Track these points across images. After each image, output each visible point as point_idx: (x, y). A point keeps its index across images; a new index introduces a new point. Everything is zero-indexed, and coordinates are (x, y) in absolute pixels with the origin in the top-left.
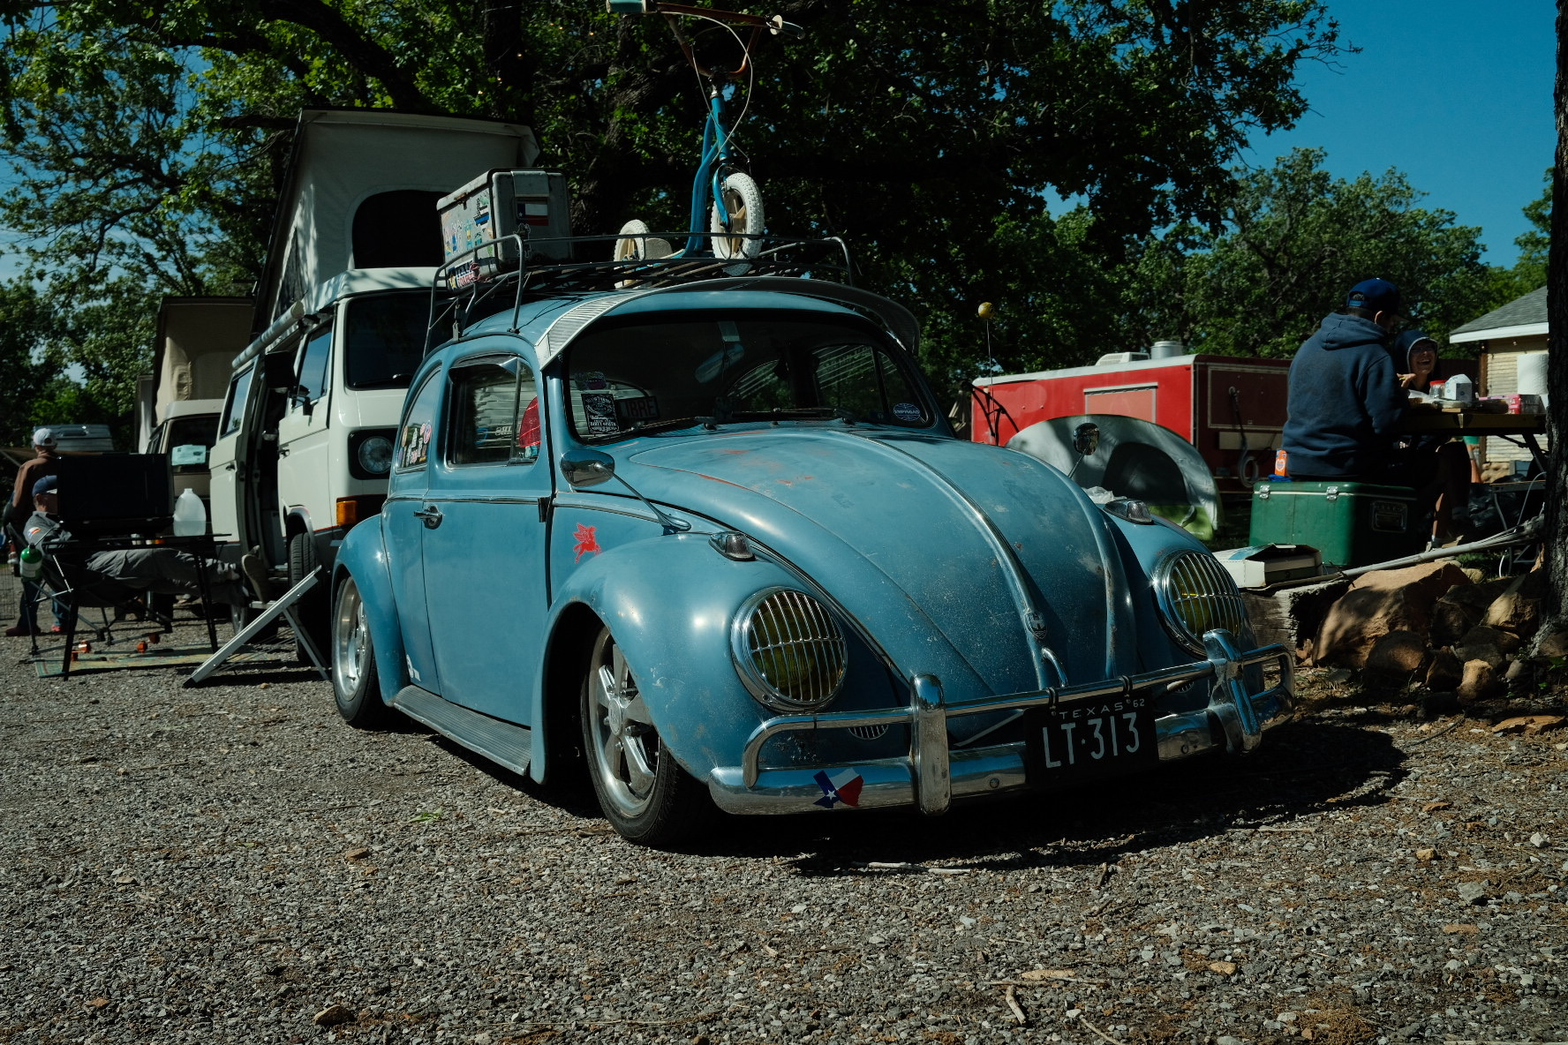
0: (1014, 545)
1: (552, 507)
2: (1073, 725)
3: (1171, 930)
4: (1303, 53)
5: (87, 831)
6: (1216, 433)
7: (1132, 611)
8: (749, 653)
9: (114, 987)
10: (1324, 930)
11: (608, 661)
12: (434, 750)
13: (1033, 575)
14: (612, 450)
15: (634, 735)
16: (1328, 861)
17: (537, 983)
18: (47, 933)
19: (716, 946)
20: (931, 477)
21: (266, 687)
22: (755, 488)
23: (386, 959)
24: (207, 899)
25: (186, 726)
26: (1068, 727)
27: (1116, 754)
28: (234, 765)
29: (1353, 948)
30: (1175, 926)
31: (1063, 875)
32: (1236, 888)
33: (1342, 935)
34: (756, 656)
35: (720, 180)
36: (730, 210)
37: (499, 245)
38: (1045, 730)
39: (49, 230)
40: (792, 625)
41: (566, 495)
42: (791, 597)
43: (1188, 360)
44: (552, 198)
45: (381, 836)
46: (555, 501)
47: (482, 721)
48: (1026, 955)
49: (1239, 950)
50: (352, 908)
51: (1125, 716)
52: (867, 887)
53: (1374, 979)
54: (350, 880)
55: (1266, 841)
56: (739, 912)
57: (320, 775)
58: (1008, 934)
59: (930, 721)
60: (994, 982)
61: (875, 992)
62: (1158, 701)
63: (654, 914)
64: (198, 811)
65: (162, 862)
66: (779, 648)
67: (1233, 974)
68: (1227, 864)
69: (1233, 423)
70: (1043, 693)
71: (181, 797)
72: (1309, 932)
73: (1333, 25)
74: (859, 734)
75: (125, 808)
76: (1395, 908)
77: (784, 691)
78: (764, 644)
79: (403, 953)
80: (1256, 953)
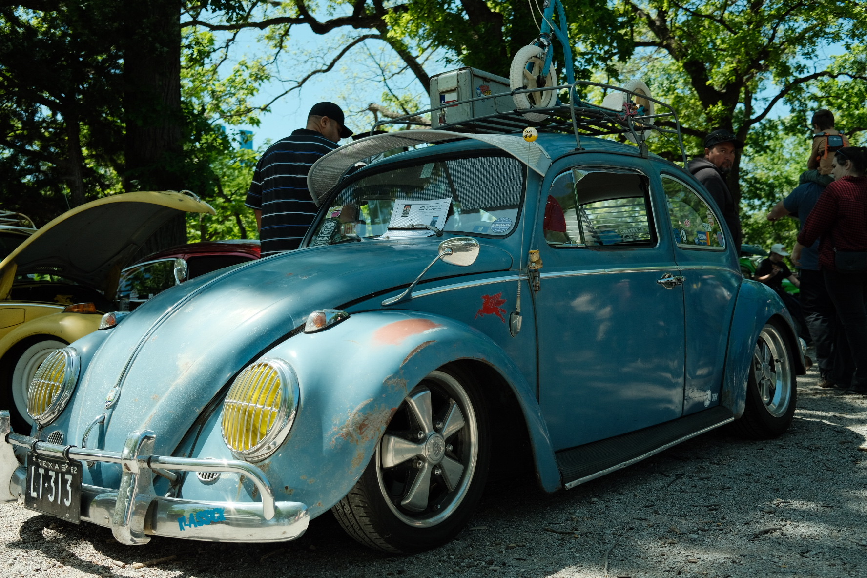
26: (42, 471)
27: (59, 503)
44: (459, 88)
51: (67, 476)
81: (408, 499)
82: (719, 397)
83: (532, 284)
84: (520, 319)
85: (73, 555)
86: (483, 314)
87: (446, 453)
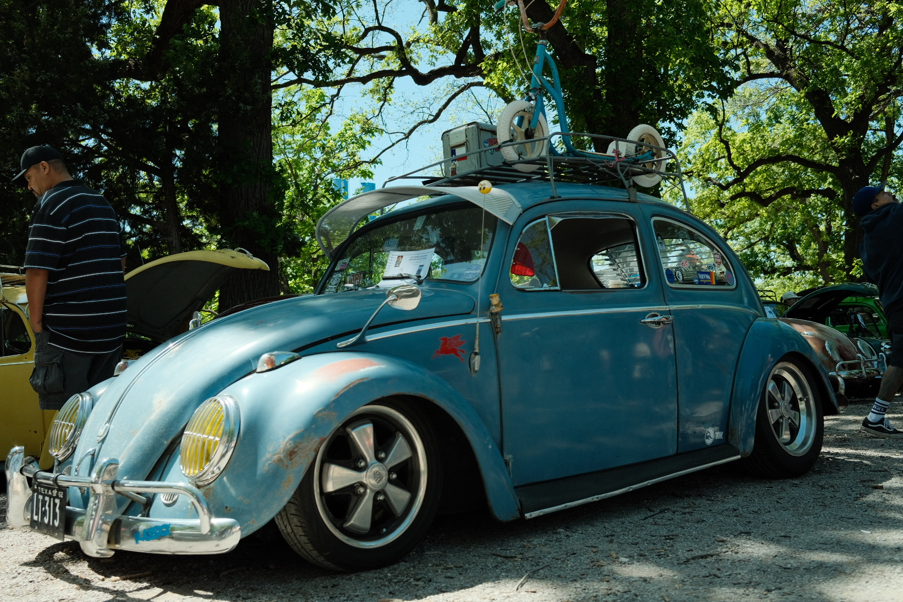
26: (40, 498)
27: (51, 523)
38: (36, 495)
44: (468, 142)
51: (56, 501)
81: (350, 521)
82: (726, 435)
83: (494, 327)
84: (478, 358)
85: (67, 571)
86: (440, 355)
87: (390, 481)
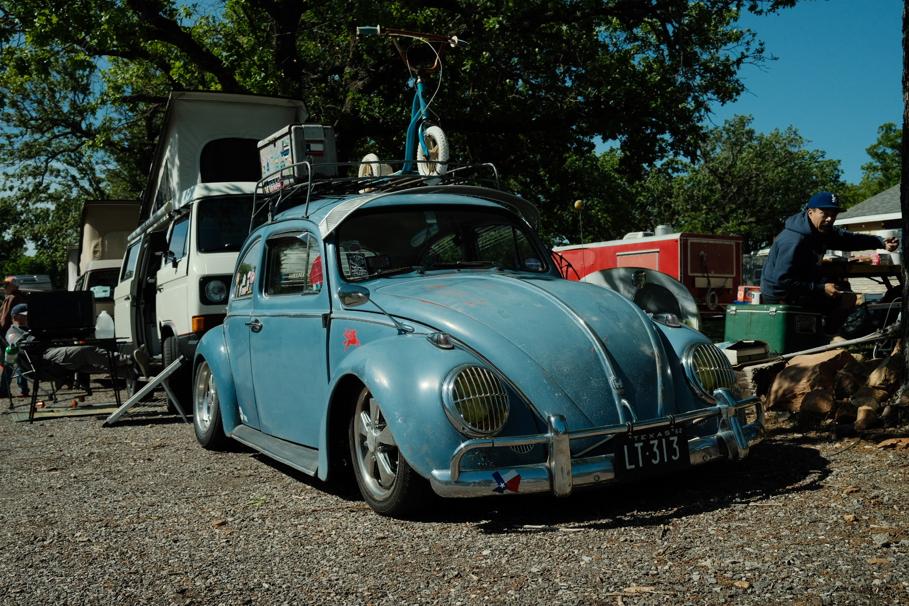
0: (604, 340)
1: (331, 319)
2: (641, 444)
3: (708, 563)
4: (745, 60)
5: (56, 510)
6: (693, 278)
7: (671, 377)
8: (454, 402)
9: (86, 601)
10: (798, 562)
11: (366, 408)
12: (256, 462)
13: (615, 357)
14: (369, 285)
15: (383, 451)
16: (793, 522)
17: (338, 597)
18: (41, 570)
19: (441, 574)
20: (554, 300)
21: (151, 427)
22: (452, 307)
23: (246, 584)
24: (134, 549)
25: (107, 449)
26: (639, 445)
27: (666, 460)
28: (139, 472)
29: (817, 573)
30: (709, 561)
31: (639, 531)
32: (742, 538)
33: (809, 565)
34: (457, 404)
35: (423, 130)
36: (429, 148)
37: (295, 168)
38: (625, 447)
39: (16, 162)
40: (478, 385)
41: (339, 312)
42: (477, 370)
43: (677, 236)
44: (326, 141)
45: (232, 512)
46: (332, 316)
47: (287, 445)
48: (624, 578)
49: (749, 574)
50: (221, 554)
51: (671, 439)
52: (525, 539)
53: (832, 590)
54: (217, 538)
55: (755, 511)
56: (451, 555)
57: (191, 477)
58: (612, 566)
59: (559, 442)
60: (608, 594)
61: (539, 600)
62: (688, 430)
63: (401, 556)
64: (121, 498)
65: (103, 528)
66: (471, 400)
67: (749, 588)
68: (734, 525)
69: (703, 273)
70: (624, 426)
71: (110, 490)
72: (789, 563)
73: (761, 44)
74: (517, 450)
75: (77, 497)
76: (837, 549)
77: (474, 425)
78: (462, 397)
79: (255, 580)
80: (760, 576)
